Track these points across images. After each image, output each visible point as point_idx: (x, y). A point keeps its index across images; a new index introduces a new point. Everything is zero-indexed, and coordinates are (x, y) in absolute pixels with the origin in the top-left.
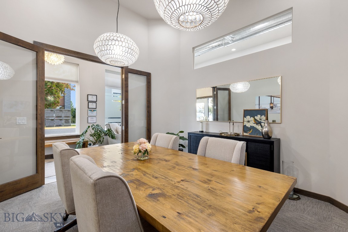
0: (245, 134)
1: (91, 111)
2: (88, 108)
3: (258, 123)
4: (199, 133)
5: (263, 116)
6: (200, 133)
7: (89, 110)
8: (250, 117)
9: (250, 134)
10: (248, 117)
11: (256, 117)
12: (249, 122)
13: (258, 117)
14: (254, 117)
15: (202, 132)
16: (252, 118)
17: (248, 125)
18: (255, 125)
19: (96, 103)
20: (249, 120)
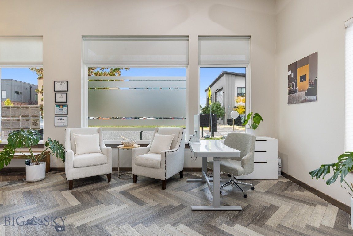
1: (59, 106)
2: (55, 102)
7: (56, 106)
19: (67, 94)
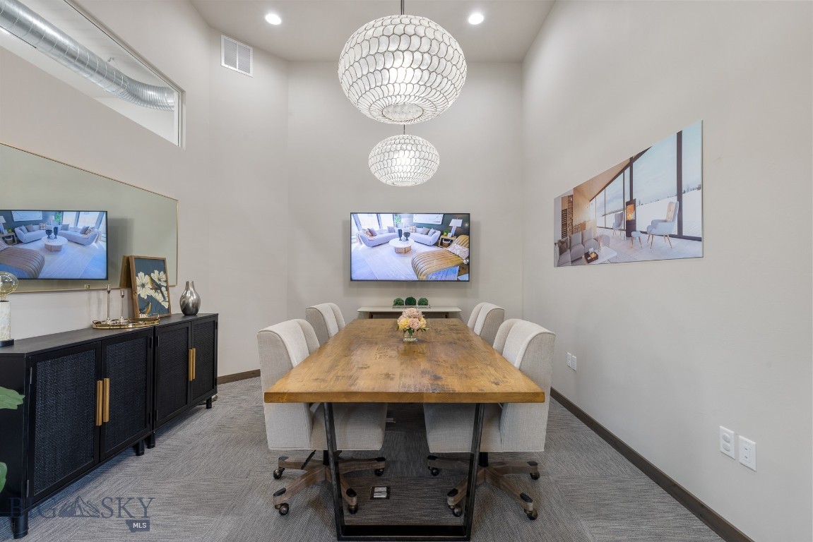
0: (142, 316)
3: (157, 287)
5: (162, 273)
9: (148, 313)
10: (141, 275)
11: (152, 275)
12: (143, 285)
13: (155, 275)
16: (147, 276)
17: (144, 294)
18: (152, 293)
20: (144, 282)
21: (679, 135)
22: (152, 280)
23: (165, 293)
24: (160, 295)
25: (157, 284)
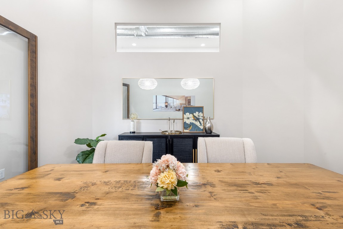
0: (185, 131)
3: (197, 119)
4: (129, 134)
5: (201, 113)
6: (132, 134)
8: (190, 114)
9: (190, 130)
10: (188, 114)
11: (194, 114)
12: (188, 118)
13: (196, 114)
14: (193, 114)
15: (134, 132)
16: (191, 114)
17: (188, 122)
18: (194, 122)
20: (189, 117)
21: (156, 96)
22: (194, 116)
23: (202, 122)
24: (199, 123)
25: (197, 118)
